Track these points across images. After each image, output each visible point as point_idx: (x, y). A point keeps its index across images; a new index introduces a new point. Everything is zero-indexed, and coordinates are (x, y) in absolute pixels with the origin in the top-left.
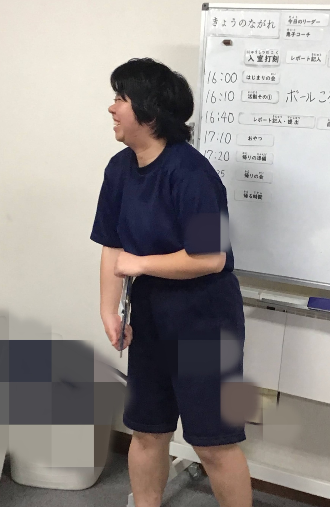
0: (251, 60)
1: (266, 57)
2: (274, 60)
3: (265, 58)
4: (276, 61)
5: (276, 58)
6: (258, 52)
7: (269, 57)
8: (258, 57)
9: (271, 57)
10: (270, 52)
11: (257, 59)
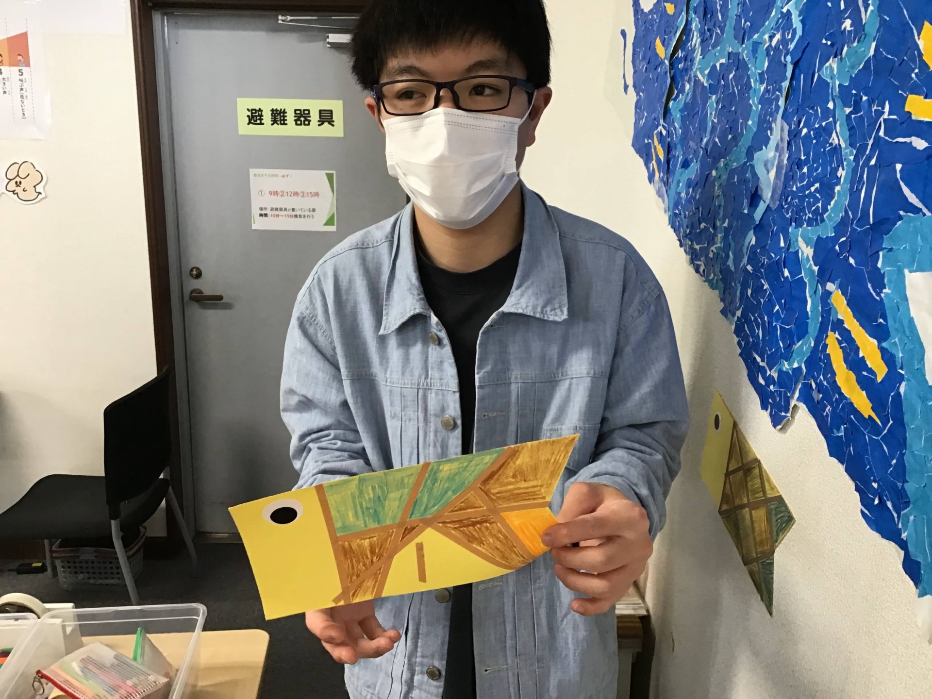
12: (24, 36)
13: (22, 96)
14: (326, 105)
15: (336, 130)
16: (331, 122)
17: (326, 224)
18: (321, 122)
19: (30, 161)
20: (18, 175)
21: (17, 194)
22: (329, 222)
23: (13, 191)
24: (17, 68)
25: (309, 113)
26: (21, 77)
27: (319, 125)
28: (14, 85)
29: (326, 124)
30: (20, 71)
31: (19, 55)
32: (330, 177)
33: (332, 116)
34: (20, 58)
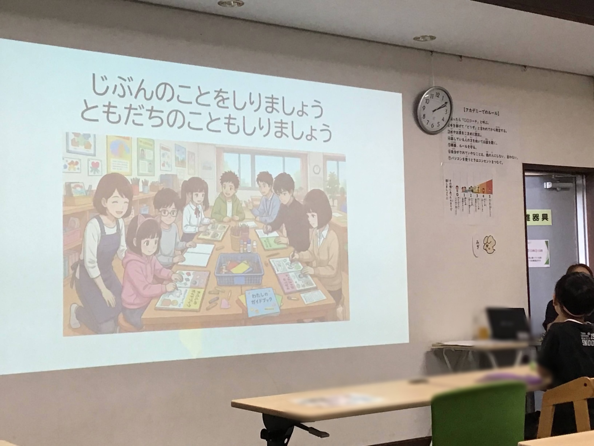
12: (491, 181)
13: (490, 207)
14: (545, 211)
15: (549, 223)
19: (492, 235)
20: (487, 242)
21: (487, 251)
22: (547, 263)
23: (485, 249)
26: (490, 199)
27: (542, 220)
29: (545, 220)
30: (490, 196)
32: (547, 242)
33: (547, 217)
34: (490, 190)
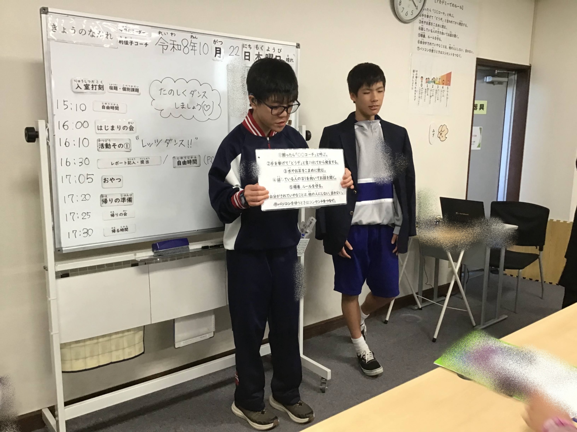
0: (79, 88)
1: (93, 85)
2: (100, 88)
3: (92, 87)
4: (102, 89)
5: (101, 87)
6: (84, 81)
7: (94, 85)
8: (84, 85)
9: (97, 85)
10: (95, 82)
11: (84, 87)
12: (450, 73)
13: (447, 98)
14: (482, 102)
15: (484, 112)
16: (483, 109)
17: (478, 147)
18: (480, 109)
19: (446, 124)
20: (441, 131)
22: (479, 146)
23: (439, 137)
24: (447, 86)
25: (477, 106)
26: (448, 90)
27: (480, 110)
28: (446, 93)
29: (482, 109)
30: (448, 87)
31: (448, 81)
32: (481, 129)
33: (483, 107)
34: (448, 82)
